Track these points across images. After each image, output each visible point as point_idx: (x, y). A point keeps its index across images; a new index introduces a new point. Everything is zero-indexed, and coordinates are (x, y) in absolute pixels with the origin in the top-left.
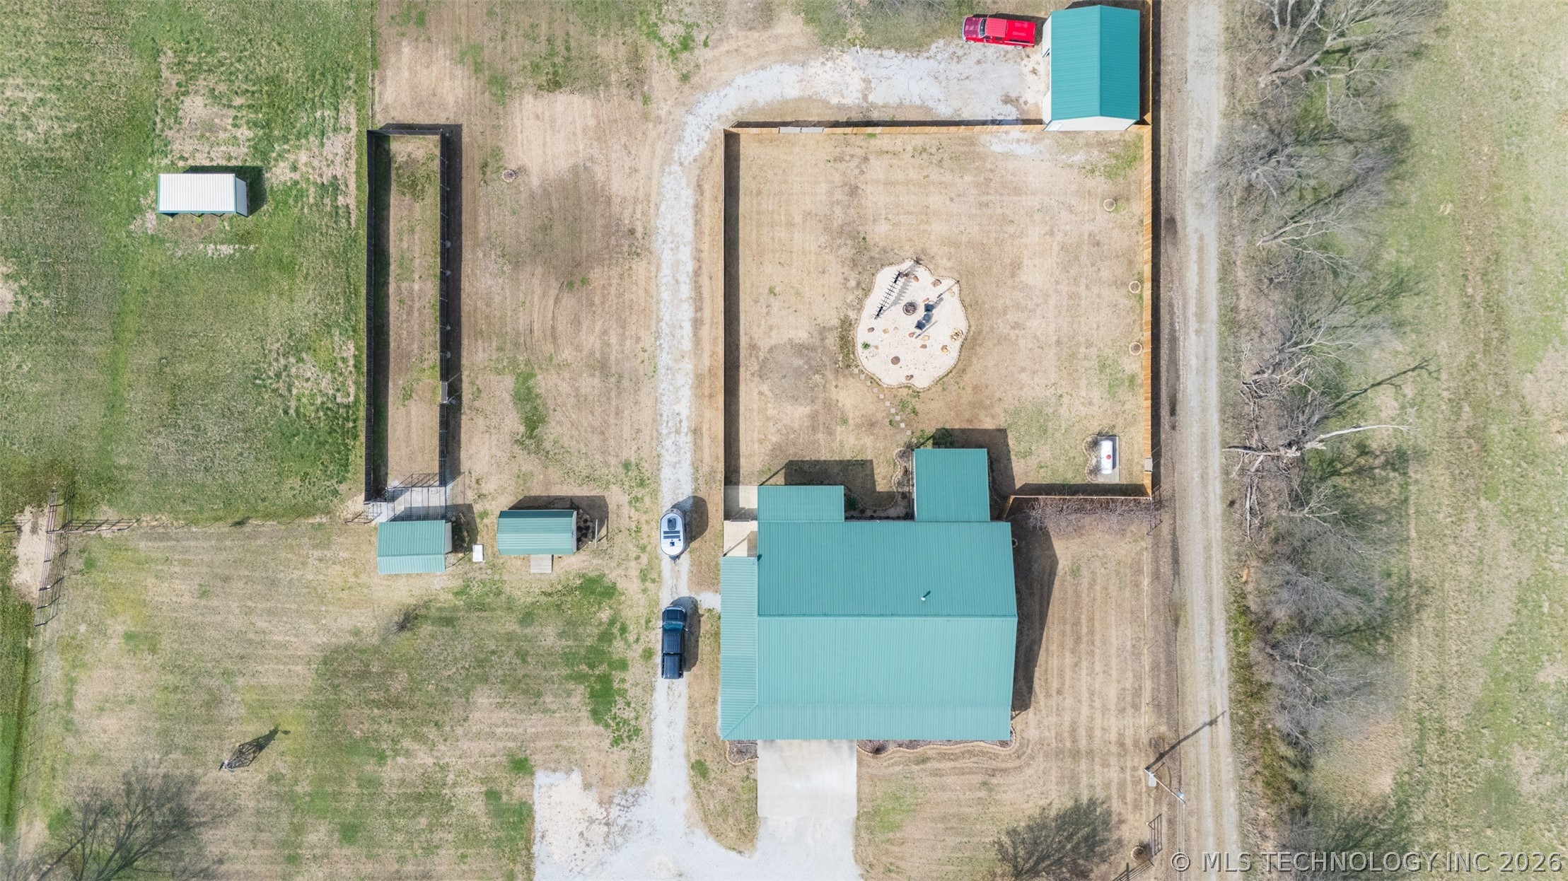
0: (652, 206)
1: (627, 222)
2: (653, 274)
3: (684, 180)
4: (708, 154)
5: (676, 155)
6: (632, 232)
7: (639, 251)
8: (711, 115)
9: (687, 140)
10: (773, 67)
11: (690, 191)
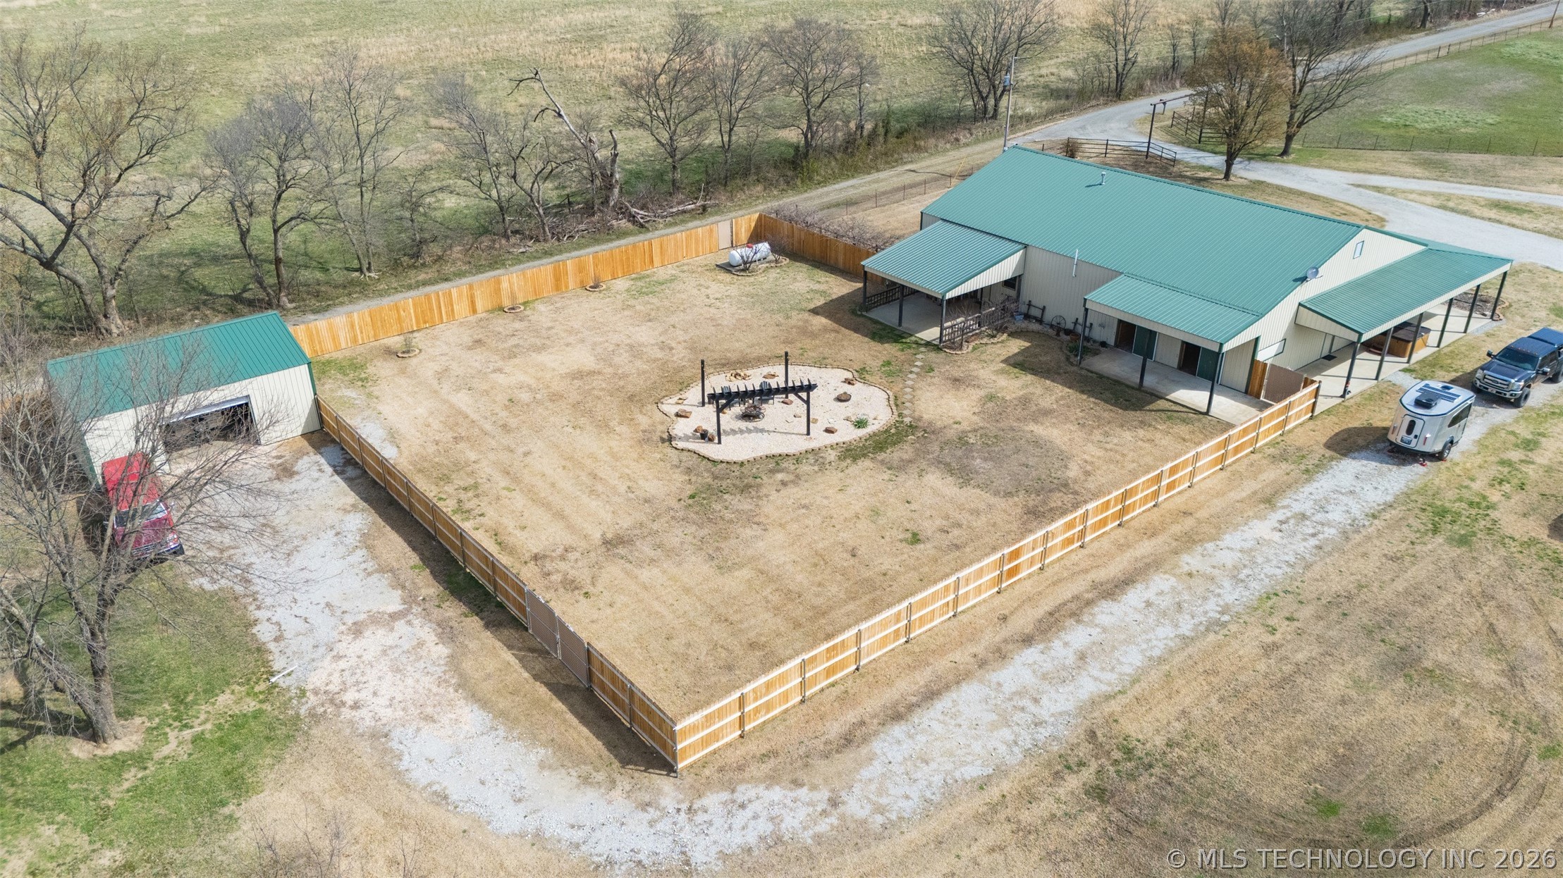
0: (994, 793)
1: (1092, 818)
2: (1123, 700)
3: (865, 773)
4: (755, 770)
5: (823, 826)
6: (1099, 793)
7: (1117, 755)
8: (651, 823)
9: (764, 827)
10: (424, 782)
11: (877, 745)
